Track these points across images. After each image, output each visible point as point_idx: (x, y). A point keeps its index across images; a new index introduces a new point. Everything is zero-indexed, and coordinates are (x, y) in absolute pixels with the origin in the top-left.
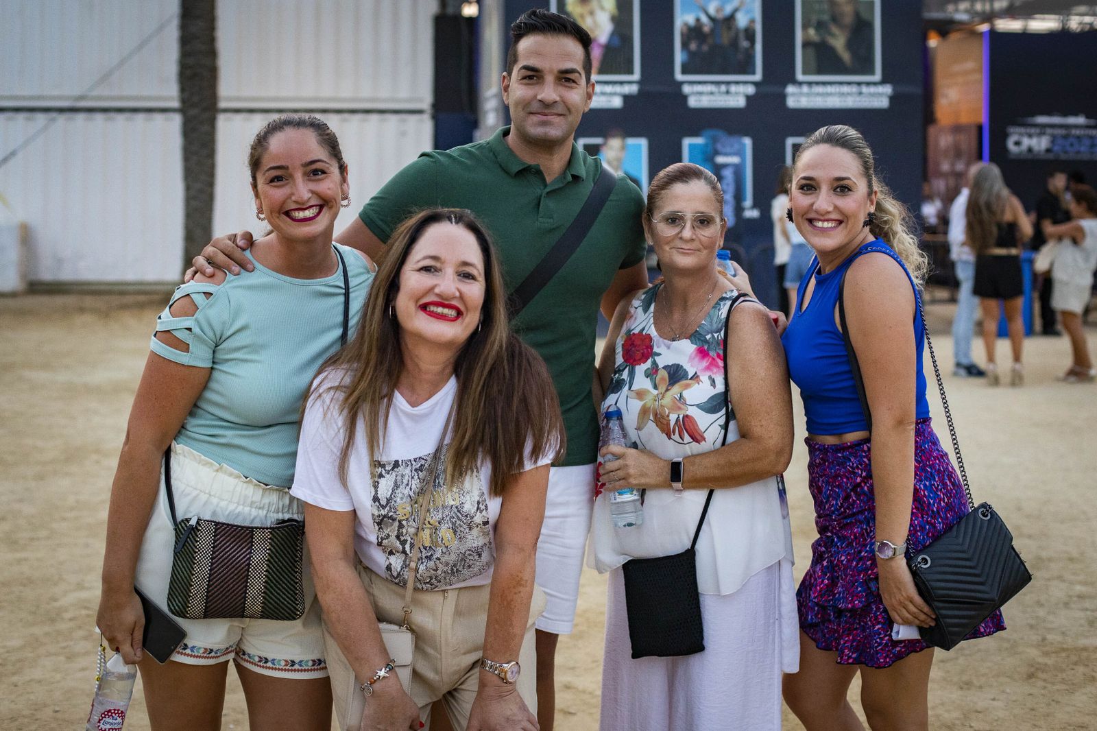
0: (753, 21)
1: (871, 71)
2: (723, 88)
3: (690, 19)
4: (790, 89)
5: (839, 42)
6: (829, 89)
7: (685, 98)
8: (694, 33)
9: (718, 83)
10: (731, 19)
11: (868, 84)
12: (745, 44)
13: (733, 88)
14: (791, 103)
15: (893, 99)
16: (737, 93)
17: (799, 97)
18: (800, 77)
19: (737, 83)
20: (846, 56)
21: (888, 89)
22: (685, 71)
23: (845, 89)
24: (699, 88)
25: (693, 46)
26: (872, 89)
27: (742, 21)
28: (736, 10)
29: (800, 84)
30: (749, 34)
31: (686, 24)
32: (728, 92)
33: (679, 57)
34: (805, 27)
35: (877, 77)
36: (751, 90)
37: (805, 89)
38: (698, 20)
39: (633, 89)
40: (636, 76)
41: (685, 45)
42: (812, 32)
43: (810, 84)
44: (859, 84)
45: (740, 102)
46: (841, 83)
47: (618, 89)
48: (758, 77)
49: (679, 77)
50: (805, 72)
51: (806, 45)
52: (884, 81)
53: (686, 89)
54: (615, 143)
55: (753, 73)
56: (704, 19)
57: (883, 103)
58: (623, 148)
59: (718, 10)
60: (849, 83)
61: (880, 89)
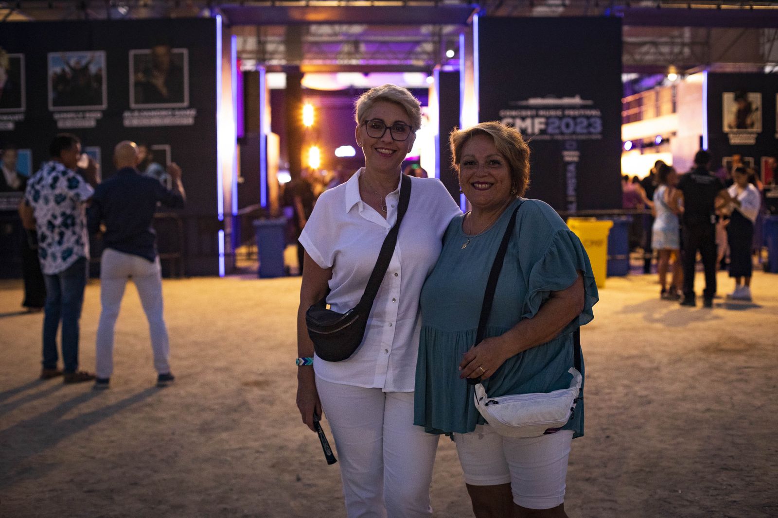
0: (100, 70)
1: (182, 101)
2: (81, 115)
3: (58, 70)
4: (127, 114)
5: (159, 81)
6: (153, 113)
7: (55, 122)
8: (61, 78)
9: (77, 112)
10: (86, 68)
11: (180, 109)
12: (95, 85)
13: (87, 115)
14: (127, 123)
15: (196, 118)
16: (90, 118)
17: (132, 120)
18: (133, 105)
19: (90, 111)
20: (164, 91)
21: (193, 112)
22: (55, 104)
23: (164, 113)
24: (65, 115)
25: (60, 87)
26: (183, 113)
27: (93, 69)
28: (89, 63)
29: (132, 110)
30: (98, 78)
31: (55, 74)
32: (84, 118)
33: (51, 95)
34: (136, 72)
35: (186, 104)
36: (99, 115)
37: (136, 114)
38: (63, 71)
39: (20, 117)
40: (23, 109)
41: (55, 88)
42: (140, 76)
43: (140, 110)
44: (173, 109)
45: (92, 123)
46: (161, 109)
47: (11, 118)
48: (104, 106)
49: (51, 108)
50: (137, 102)
51: (137, 84)
52: (190, 107)
53: (56, 116)
54: (10, 153)
55: (101, 104)
56: (67, 69)
57: (190, 121)
58: (16, 156)
59: (78, 63)
60: (166, 109)
61: (188, 112)
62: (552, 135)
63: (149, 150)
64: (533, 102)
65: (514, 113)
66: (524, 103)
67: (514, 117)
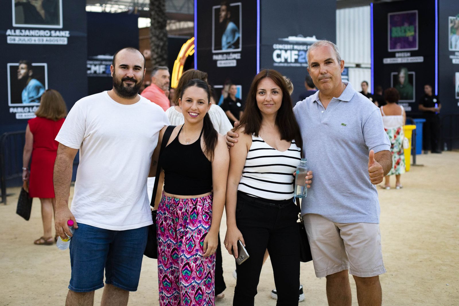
1: (58, 23)
4: (9, 32)
5: (38, 4)
6: (32, 33)
11: (56, 30)
14: (10, 40)
15: (70, 39)
17: (14, 37)
18: (14, 25)
20: (42, 12)
21: (67, 34)
23: (42, 33)
26: (58, 33)
29: (15, 29)
35: (61, 26)
37: (18, 32)
43: (21, 29)
44: (51, 30)
46: (39, 29)
50: (18, 22)
51: (18, 4)
52: (64, 29)
57: (65, 42)
60: (45, 29)
61: (63, 33)
62: (301, 63)
63: (30, 67)
64: (292, 39)
65: (281, 46)
66: (286, 39)
67: (281, 50)
